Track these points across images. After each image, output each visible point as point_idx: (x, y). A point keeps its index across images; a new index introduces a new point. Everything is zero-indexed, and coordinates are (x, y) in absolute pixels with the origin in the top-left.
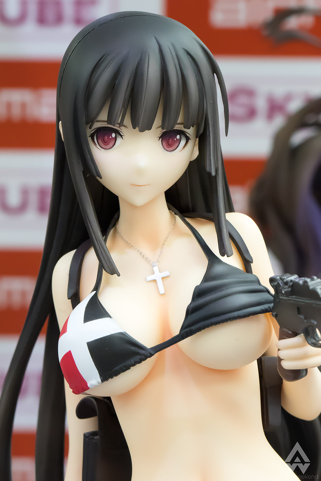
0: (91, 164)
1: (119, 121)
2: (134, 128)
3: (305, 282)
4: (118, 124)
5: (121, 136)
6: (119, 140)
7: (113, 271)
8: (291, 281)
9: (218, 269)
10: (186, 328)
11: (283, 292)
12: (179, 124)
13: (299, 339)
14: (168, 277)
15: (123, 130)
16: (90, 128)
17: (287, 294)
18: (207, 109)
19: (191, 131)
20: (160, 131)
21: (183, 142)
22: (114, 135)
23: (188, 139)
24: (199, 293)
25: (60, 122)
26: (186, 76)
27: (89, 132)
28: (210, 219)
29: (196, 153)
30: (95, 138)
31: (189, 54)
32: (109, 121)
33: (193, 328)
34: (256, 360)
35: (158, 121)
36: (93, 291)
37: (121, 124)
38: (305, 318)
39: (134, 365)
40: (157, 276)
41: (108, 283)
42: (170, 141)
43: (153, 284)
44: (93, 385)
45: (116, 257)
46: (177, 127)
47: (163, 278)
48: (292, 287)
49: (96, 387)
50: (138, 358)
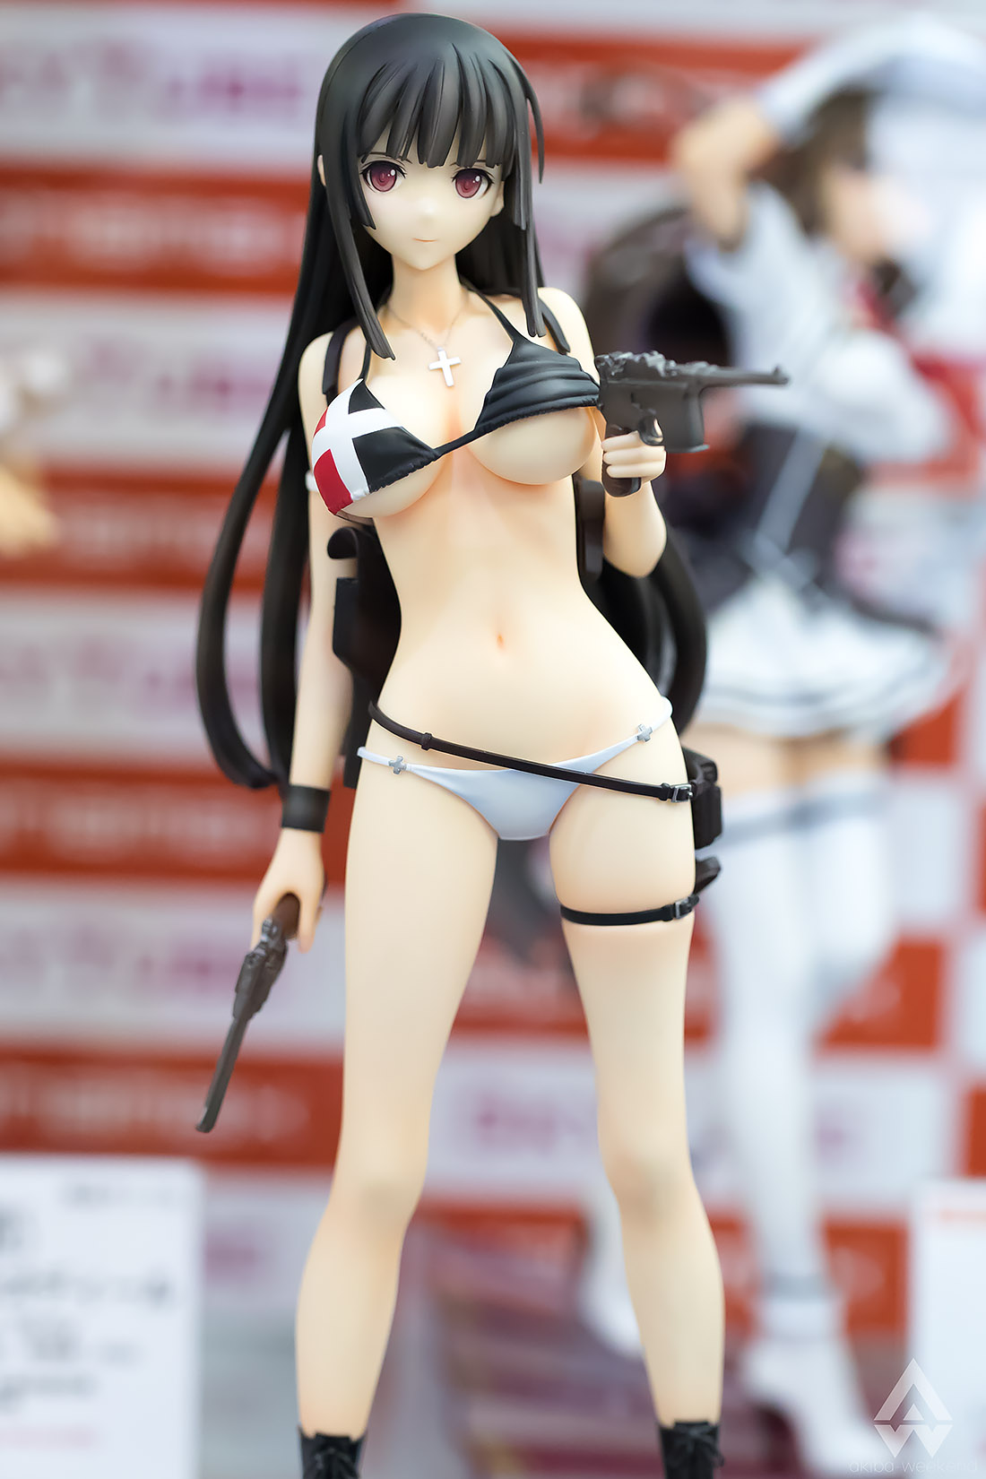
0: (362, 208)
1: (401, 155)
2: (421, 163)
3: (643, 358)
4: (400, 157)
5: (403, 174)
6: (400, 180)
7: (387, 353)
8: (624, 359)
9: (526, 350)
10: (483, 421)
11: (613, 374)
12: (479, 161)
13: (631, 437)
14: (458, 364)
15: (406, 166)
16: (363, 163)
17: (618, 376)
18: (517, 145)
19: (494, 172)
20: (455, 169)
21: (484, 186)
22: (393, 172)
23: (490, 183)
24: (501, 377)
25: (321, 157)
26: (492, 97)
27: (361, 167)
28: (516, 295)
29: (500, 206)
30: (368, 175)
31: (495, 68)
32: (389, 153)
33: (493, 421)
34: (570, 476)
35: (452, 156)
36: (359, 378)
37: (404, 158)
38: (641, 407)
39: (413, 470)
40: (445, 363)
41: (377, 372)
42: (467, 184)
43: (439, 373)
44: (358, 497)
45: (392, 338)
46: (476, 165)
47: (451, 366)
48: (625, 366)
49: (362, 499)
50: (418, 461)
